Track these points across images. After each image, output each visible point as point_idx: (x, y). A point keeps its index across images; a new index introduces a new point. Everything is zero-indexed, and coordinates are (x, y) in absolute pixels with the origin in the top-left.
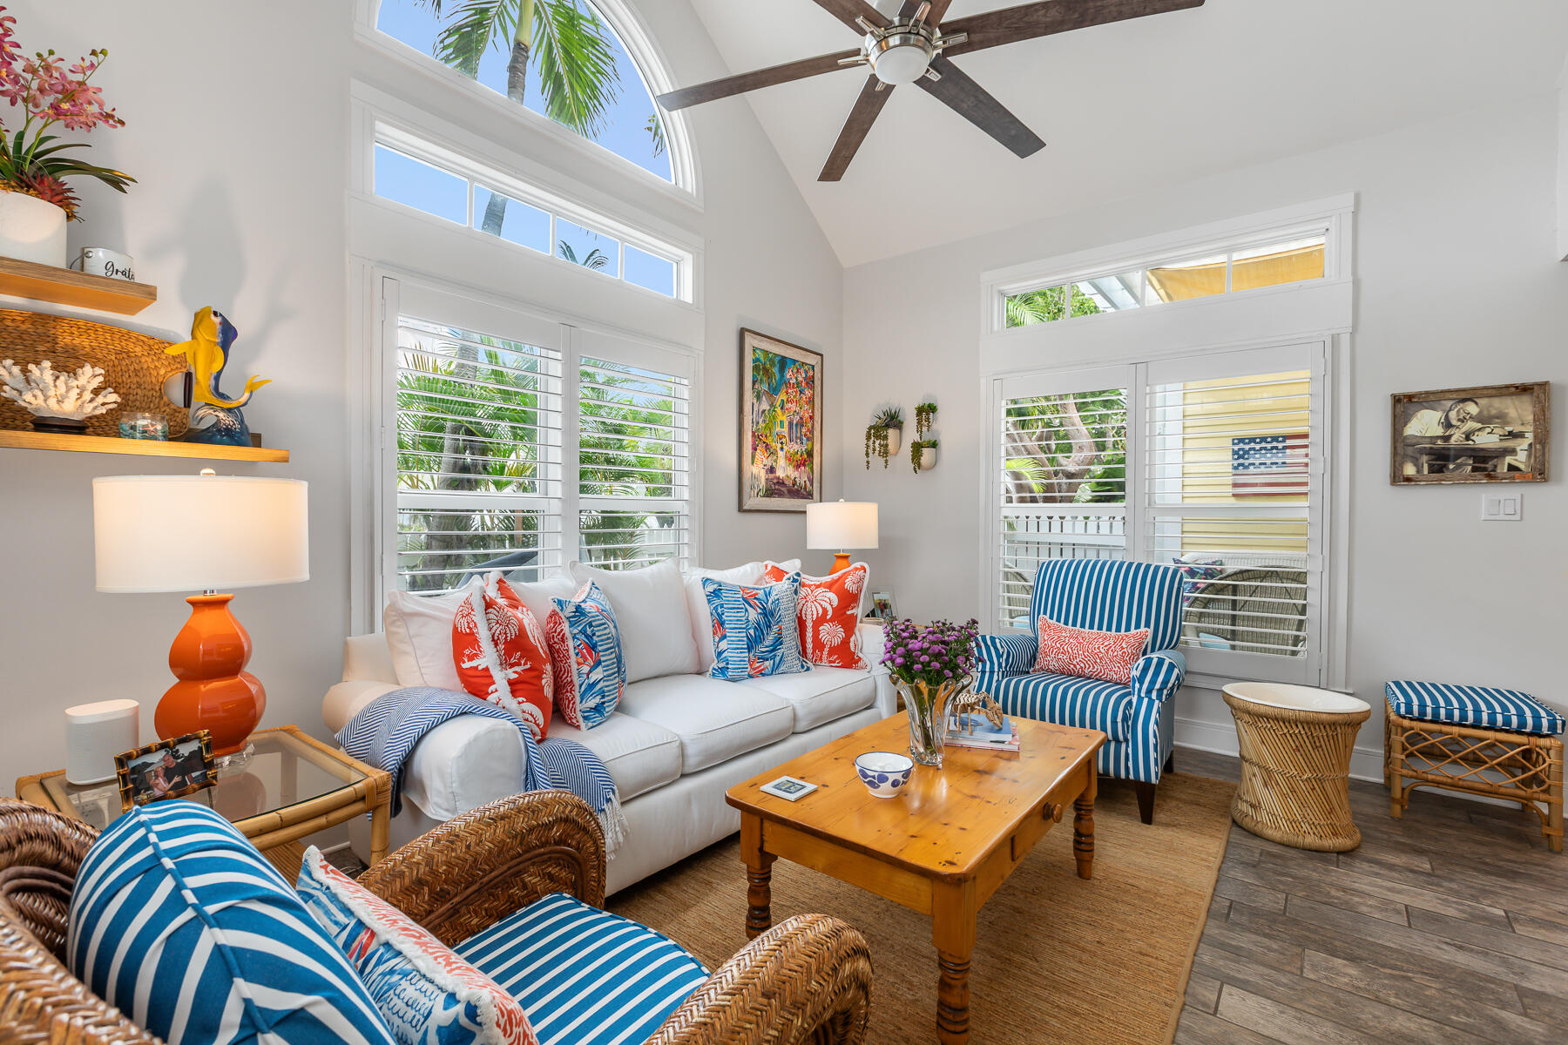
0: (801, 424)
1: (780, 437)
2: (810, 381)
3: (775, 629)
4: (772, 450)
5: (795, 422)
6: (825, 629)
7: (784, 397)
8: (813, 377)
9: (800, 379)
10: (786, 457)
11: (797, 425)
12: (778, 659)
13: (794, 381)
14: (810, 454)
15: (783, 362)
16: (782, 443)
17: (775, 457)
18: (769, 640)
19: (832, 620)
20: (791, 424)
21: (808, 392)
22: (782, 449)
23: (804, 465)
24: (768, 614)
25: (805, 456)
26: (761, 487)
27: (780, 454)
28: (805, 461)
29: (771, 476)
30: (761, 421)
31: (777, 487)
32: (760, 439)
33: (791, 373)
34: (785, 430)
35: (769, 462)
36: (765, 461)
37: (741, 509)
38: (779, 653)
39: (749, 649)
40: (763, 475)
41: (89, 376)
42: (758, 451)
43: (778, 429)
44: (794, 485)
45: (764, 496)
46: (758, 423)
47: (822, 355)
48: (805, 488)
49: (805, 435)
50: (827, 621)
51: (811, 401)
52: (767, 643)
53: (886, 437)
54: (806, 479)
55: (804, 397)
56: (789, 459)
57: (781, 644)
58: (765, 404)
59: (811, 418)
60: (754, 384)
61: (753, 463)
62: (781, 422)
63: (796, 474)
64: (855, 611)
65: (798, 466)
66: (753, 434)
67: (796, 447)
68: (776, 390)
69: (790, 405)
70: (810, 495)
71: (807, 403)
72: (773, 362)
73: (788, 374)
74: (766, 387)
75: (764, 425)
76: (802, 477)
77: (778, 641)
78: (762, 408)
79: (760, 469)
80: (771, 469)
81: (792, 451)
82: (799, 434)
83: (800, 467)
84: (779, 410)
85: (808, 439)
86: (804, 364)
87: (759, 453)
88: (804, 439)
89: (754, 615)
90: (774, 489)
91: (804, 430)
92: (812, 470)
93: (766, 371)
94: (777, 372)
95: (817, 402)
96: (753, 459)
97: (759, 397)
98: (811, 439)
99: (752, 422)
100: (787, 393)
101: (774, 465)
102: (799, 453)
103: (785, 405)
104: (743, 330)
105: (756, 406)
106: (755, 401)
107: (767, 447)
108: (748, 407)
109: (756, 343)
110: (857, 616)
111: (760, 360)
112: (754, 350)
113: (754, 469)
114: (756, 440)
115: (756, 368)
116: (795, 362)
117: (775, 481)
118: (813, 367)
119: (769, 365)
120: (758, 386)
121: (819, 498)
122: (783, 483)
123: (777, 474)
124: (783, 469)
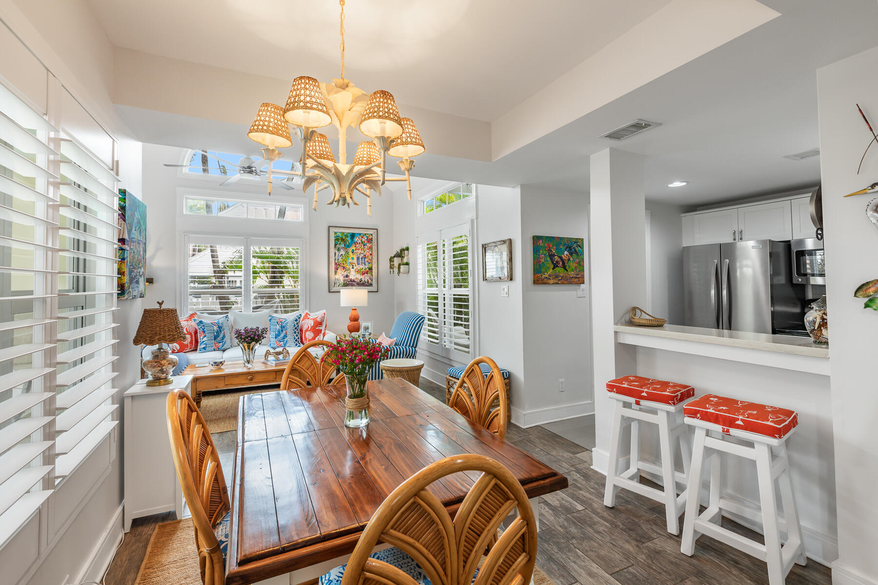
0: (365, 257)
1: (351, 264)
2: (370, 241)
3: (284, 332)
4: (346, 269)
5: (360, 257)
6: (308, 333)
7: (354, 248)
8: (372, 238)
9: (363, 240)
10: (355, 271)
11: (362, 258)
12: (285, 342)
13: (360, 241)
14: (371, 269)
15: (353, 236)
16: (353, 266)
17: (349, 272)
18: (282, 335)
19: (310, 331)
20: (358, 258)
21: (369, 245)
22: (353, 268)
23: (367, 273)
24: (283, 327)
25: (368, 270)
26: (341, 283)
27: (352, 270)
29: (346, 279)
30: (340, 259)
32: (340, 265)
33: (357, 238)
34: (355, 261)
35: (345, 274)
36: (343, 273)
37: (329, 292)
38: (286, 340)
39: (276, 338)
40: (342, 279)
42: (339, 270)
43: (350, 261)
44: (360, 282)
45: (343, 287)
47: (377, 229)
48: (368, 282)
50: (308, 331)
51: (371, 248)
52: (281, 336)
53: (393, 262)
54: (368, 278)
55: (366, 247)
56: (358, 272)
57: (286, 337)
58: (342, 252)
59: (371, 254)
60: (336, 245)
61: (336, 274)
62: (352, 258)
63: (362, 277)
64: (320, 328)
65: (363, 274)
66: (336, 264)
67: (362, 267)
68: (349, 246)
69: (357, 251)
70: (371, 285)
71: (368, 249)
72: (346, 236)
73: (356, 239)
74: (343, 246)
75: (342, 260)
76: (365, 278)
77: (285, 336)
78: (340, 254)
79: (340, 276)
80: (347, 276)
81: (359, 268)
82: (363, 262)
83: (364, 274)
84: (351, 254)
85: (369, 263)
86: (365, 234)
87: (339, 271)
88: (367, 263)
89: (278, 327)
90: (349, 283)
91: (366, 260)
92: (372, 275)
93: (342, 240)
94: (349, 239)
95: (375, 248)
96: (336, 273)
97: (339, 250)
98: (371, 263)
99: (335, 259)
100: (356, 247)
101: (348, 274)
102: (364, 269)
103: (355, 251)
104: (329, 227)
105: (337, 254)
106: (337, 251)
107: (344, 268)
108: (332, 254)
109: (336, 230)
110: (321, 330)
111: (338, 236)
112: (335, 233)
113: (337, 277)
114: (337, 266)
115: (337, 239)
116: (360, 234)
117: (349, 280)
118: (372, 235)
119: (344, 237)
120: (337, 246)
121: (376, 286)
122: (354, 281)
123: (350, 278)
124: (354, 275)
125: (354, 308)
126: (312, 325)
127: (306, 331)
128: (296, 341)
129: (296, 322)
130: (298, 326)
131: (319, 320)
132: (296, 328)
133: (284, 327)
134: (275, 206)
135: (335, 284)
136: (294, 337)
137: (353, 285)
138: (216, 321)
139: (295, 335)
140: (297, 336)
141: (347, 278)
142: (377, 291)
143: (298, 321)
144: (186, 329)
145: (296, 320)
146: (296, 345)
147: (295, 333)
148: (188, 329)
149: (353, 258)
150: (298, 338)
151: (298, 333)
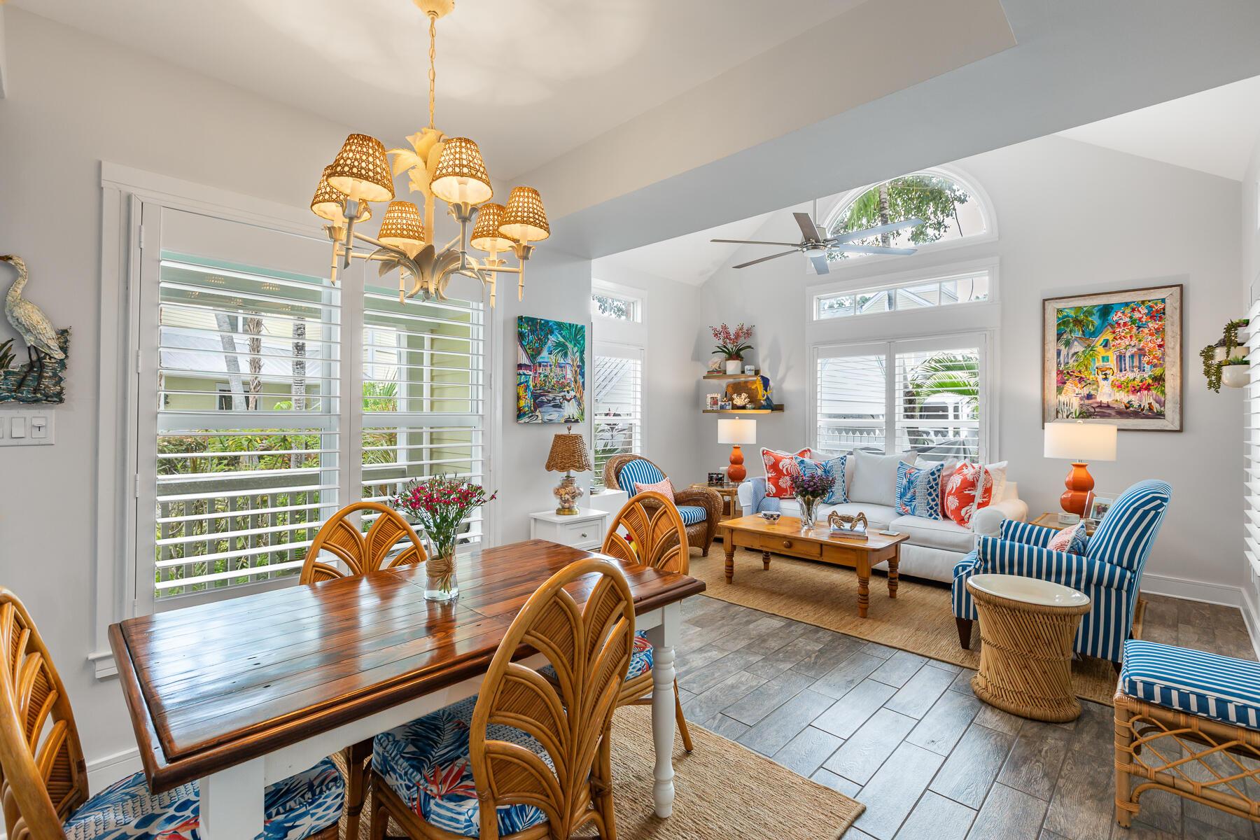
0: (1142, 352)
2: (1157, 314)
3: (912, 490)
4: (1088, 382)
5: (1128, 354)
6: (950, 498)
7: (1110, 337)
8: (1164, 309)
9: (1137, 315)
10: (1113, 385)
11: (1132, 356)
13: (1127, 320)
14: (1159, 380)
15: (1106, 311)
16: (1105, 374)
17: (1094, 387)
18: (909, 495)
20: (1121, 358)
21: (1153, 325)
22: (1106, 379)
23: (1147, 389)
24: (910, 482)
25: (1150, 381)
26: (1073, 410)
27: (1102, 383)
28: (1149, 385)
29: (1087, 402)
30: (1071, 362)
31: (1097, 410)
32: (1071, 375)
33: (1120, 314)
34: (1113, 363)
35: (1085, 391)
36: (1079, 391)
38: (914, 504)
39: (901, 498)
40: (1076, 404)
41: (744, 395)
42: (1068, 384)
43: (1099, 363)
44: (1127, 408)
45: (1077, 418)
46: (1068, 363)
47: (1181, 286)
48: (1151, 409)
49: (1148, 363)
51: (1160, 331)
52: (908, 497)
53: (1211, 358)
54: (1152, 401)
55: (1146, 331)
56: (1119, 387)
57: (915, 499)
58: (1078, 347)
59: (1160, 346)
60: (1059, 336)
61: (1060, 393)
62: (1103, 358)
63: (1132, 397)
64: (972, 493)
65: (1135, 391)
66: (1060, 372)
67: (1131, 376)
68: (1094, 334)
69: (1119, 341)
70: (1160, 415)
71: (1151, 335)
72: (1089, 313)
73: (1114, 317)
74: (1080, 334)
75: (1076, 364)
76: (1145, 399)
77: (913, 498)
78: (1073, 351)
79: (1072, 396)
80: (1089, 397)
81: (1123, 379)
82: (1136, 363)
83: (1139, 391)
84: (1100, 349)
85: (1155, 366)
86: (1143, 302)
87: (1068, 386)
88: (1147, 367)
89: (905, 482)
90: (1093, 411)
91: (1146, 359)
92: (1163, 392)
93: (1077, 322)
94: (1096, 320)
95: (1172, 330)
96: (1060, 390)
97: (1068, 344)
98: (1161, 365)
99: (1059, 364)
100: (1114, 333)
101: (1092, 392)
102: (1138, 379)
103: (1111, 343)
104: (1044, 300)
105: (1064, 351)
106: (1063, 348)
107: (1081, 380)
108: (1051, 354)
109: (1061, 305)
110: (974, 496)
111: (1067, 316)
112: (1059, 311)
113: (1063, 398)
114: (1064, 377)
115: (1063, 323)
116: (1127, 304)
117: (1095, 405)
118: (1163, 300)
119: (1082, 317)
120: (1065, 336)
121: (1177, 417)
122: (1108, 406)
123: (1098, 400)
124: (1106, 394)
125: (1078, 463)
126: (958, 485)
127: (950, 494)
128: (931, 508)
129: (931, 477)
130: (937, 484)
131: (970, 477)
132: (932, 487)
133: (912, 483)
134: (940, 282)
135: (1057, 412)
136: (928, 502)
137: (1103, 415)
138: (823, 463)
139: (930, 498)
140: (933, 500)
141: (1090, 401)
142: (1181, 431)
143: (936, 476)
144: (787, 469)
145: (933, 474)
146: (931, 515)
147: (930, 494)
148: (789, 469)
149: (1105, 359)
150: (936, 505)
151: (937, 496)
